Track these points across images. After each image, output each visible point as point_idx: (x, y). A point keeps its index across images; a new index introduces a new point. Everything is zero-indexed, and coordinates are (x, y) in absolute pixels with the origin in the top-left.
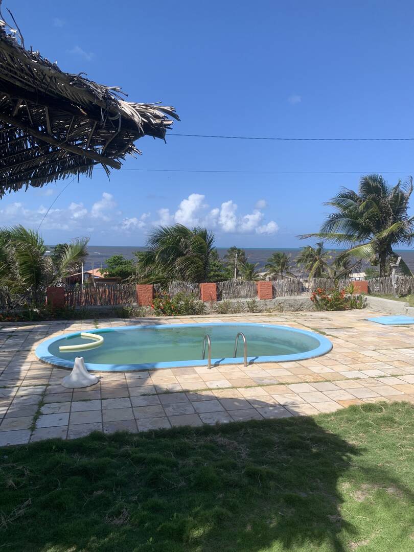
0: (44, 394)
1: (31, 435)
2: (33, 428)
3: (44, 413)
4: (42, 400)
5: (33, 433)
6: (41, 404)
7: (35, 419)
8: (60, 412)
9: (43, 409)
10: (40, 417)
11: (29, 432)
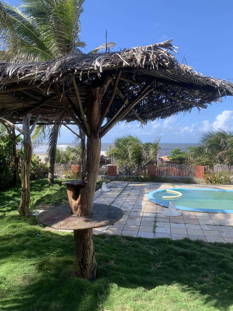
0: (155, 217)
1: (154, 235)
2: (154, 232)
3: (158, 226)
4: (155, 220)
5: (155, 234)
6: (155, 222)
7: (154, 228)
8: (165, 226)
9: (157, 224)
10: (156, 227)
11: (153, 234)
